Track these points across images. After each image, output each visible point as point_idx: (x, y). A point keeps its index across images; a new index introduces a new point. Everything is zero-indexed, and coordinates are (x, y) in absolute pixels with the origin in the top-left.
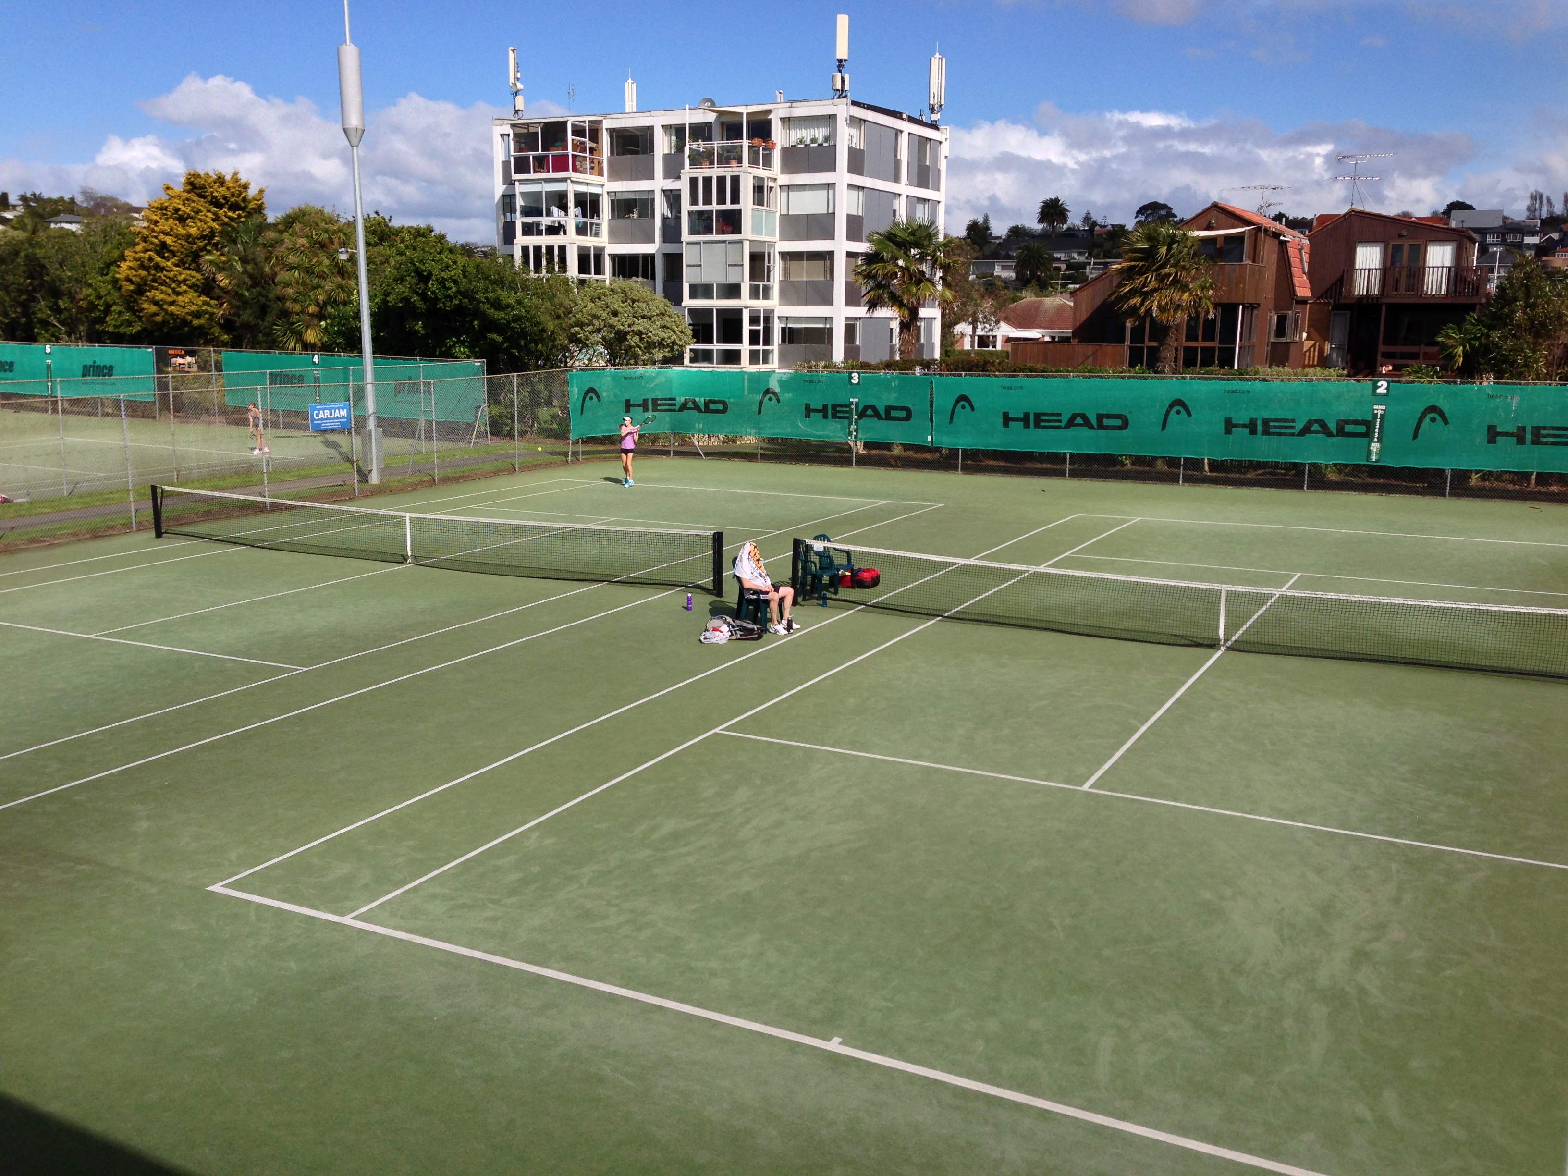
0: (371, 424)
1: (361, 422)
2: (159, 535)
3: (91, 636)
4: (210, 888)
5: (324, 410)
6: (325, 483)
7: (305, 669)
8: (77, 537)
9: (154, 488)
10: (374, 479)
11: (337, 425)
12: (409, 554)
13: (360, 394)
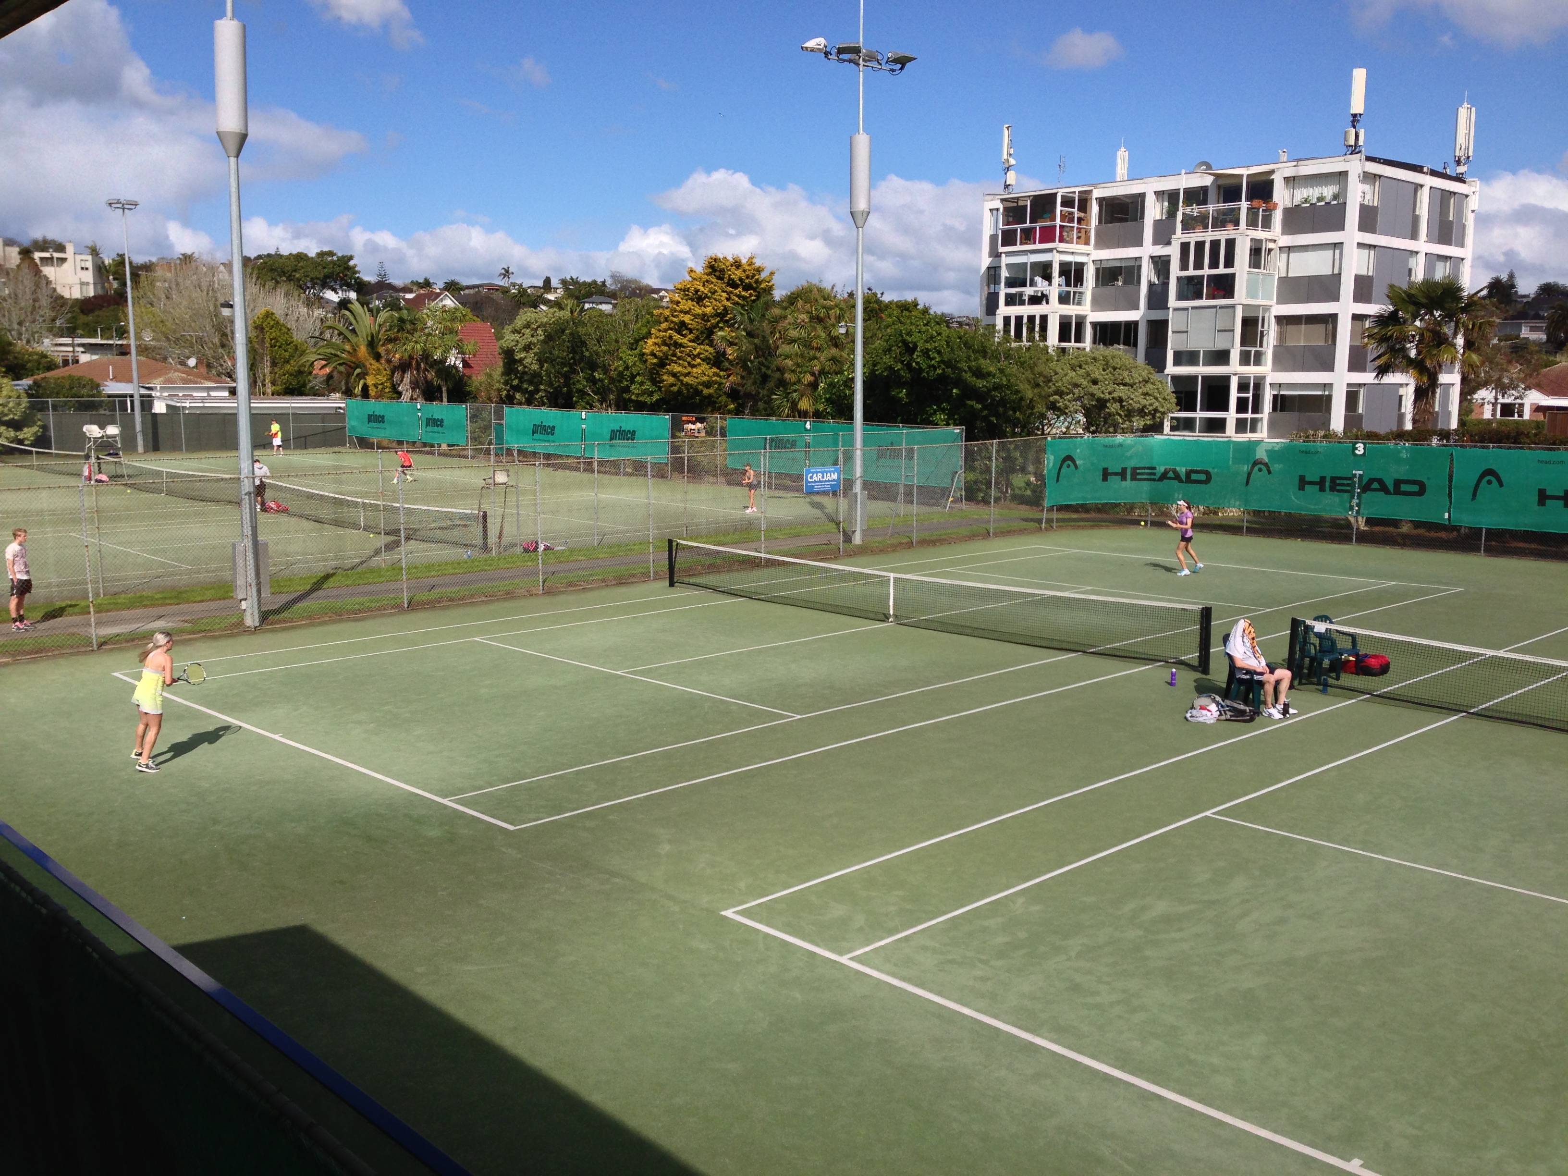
0: (858, 488)
1: (849, 484)
2: (672, 584)
3: (618, 673)
4: (723, 913)
5: (817, 473)
6: (813, 541)
7: (799, 717)
8: (605, 583)
9: (670, 542)
10: (857, 539)
11: (828, 488)
12: (892, 614)
13: (849, 458)
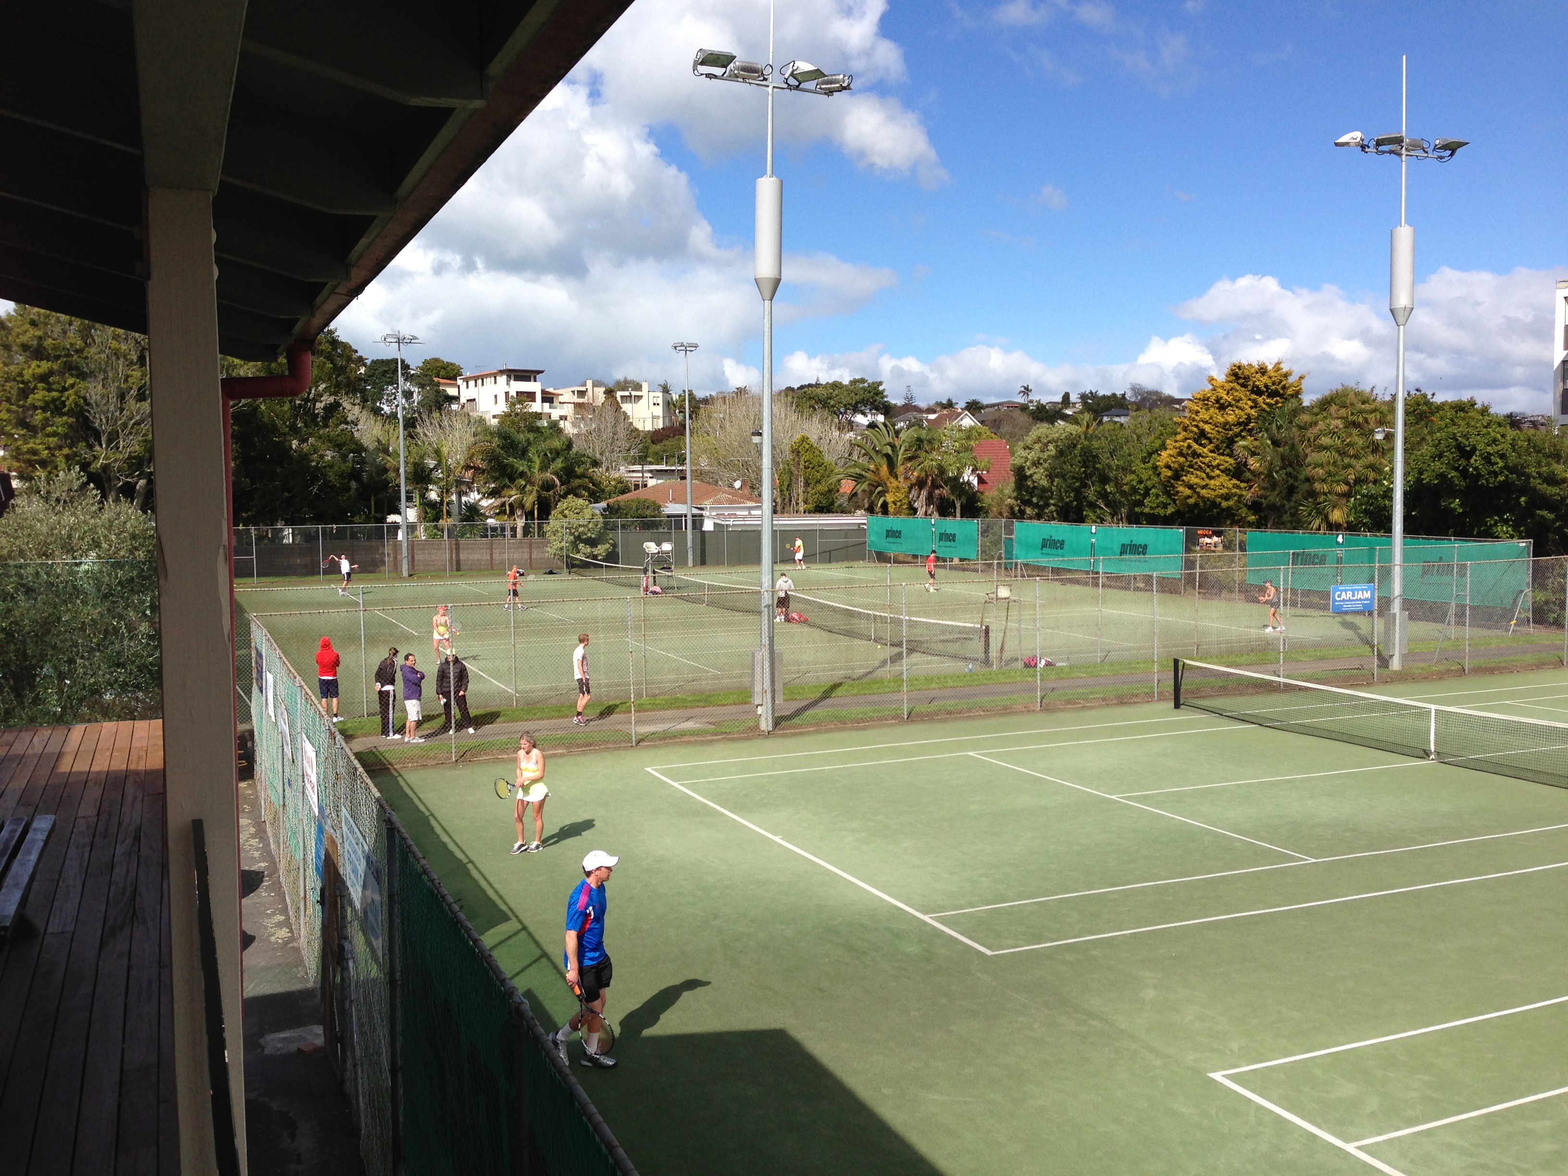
0: (1396, 607)
1: (1385, 603)
2: (1177, 706)
3: (1113, 797)
4: (1211, 1075)
5: (1346, 591)
6: (1338, 665)
7: (1314, 860)
8: (1106, 702)
9: (1176, 662)
10: (1396, 664)
11: (1359, 607)
12: (1433, 750)
13: (1386, 574)
